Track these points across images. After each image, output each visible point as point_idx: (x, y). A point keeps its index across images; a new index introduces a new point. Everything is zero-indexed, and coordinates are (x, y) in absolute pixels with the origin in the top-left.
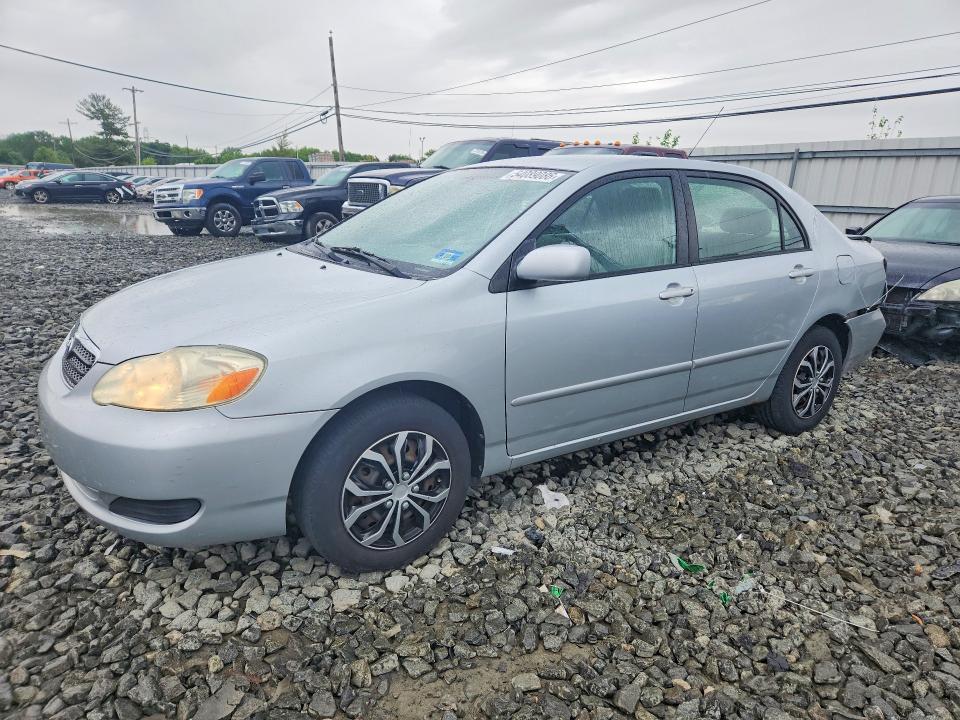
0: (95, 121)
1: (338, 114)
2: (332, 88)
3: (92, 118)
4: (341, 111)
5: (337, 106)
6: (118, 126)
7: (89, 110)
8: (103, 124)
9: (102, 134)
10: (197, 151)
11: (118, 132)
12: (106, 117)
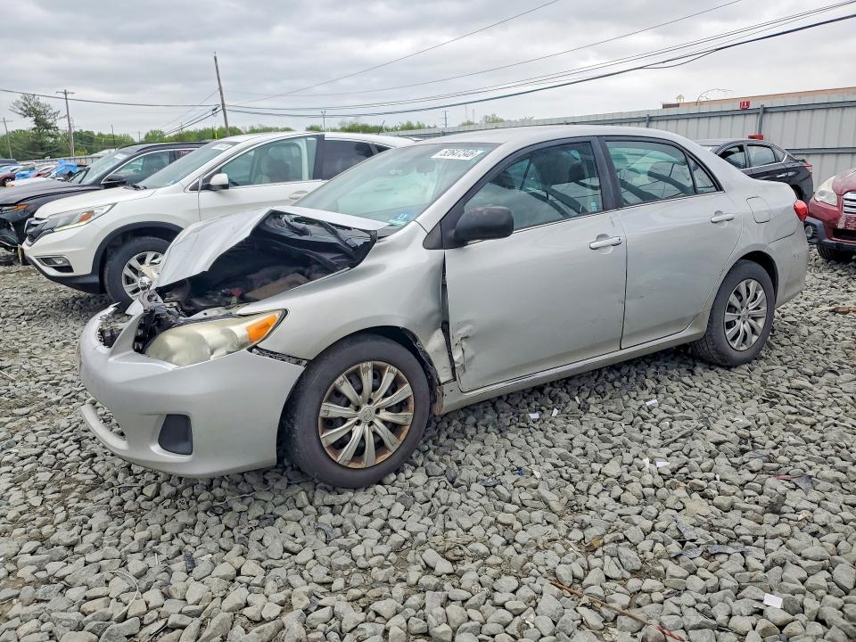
0: (28, 118)
1: (224, 109)
2: (219, 92)
3: (25, 116)
4: (226, 108)
5: (223, 104)
6: (50, 121)
7: (22, 109)
8: (36, 120)
9: (34, 129)
10: (120, 137)
11: (48, 127)
12: (37, 114)
